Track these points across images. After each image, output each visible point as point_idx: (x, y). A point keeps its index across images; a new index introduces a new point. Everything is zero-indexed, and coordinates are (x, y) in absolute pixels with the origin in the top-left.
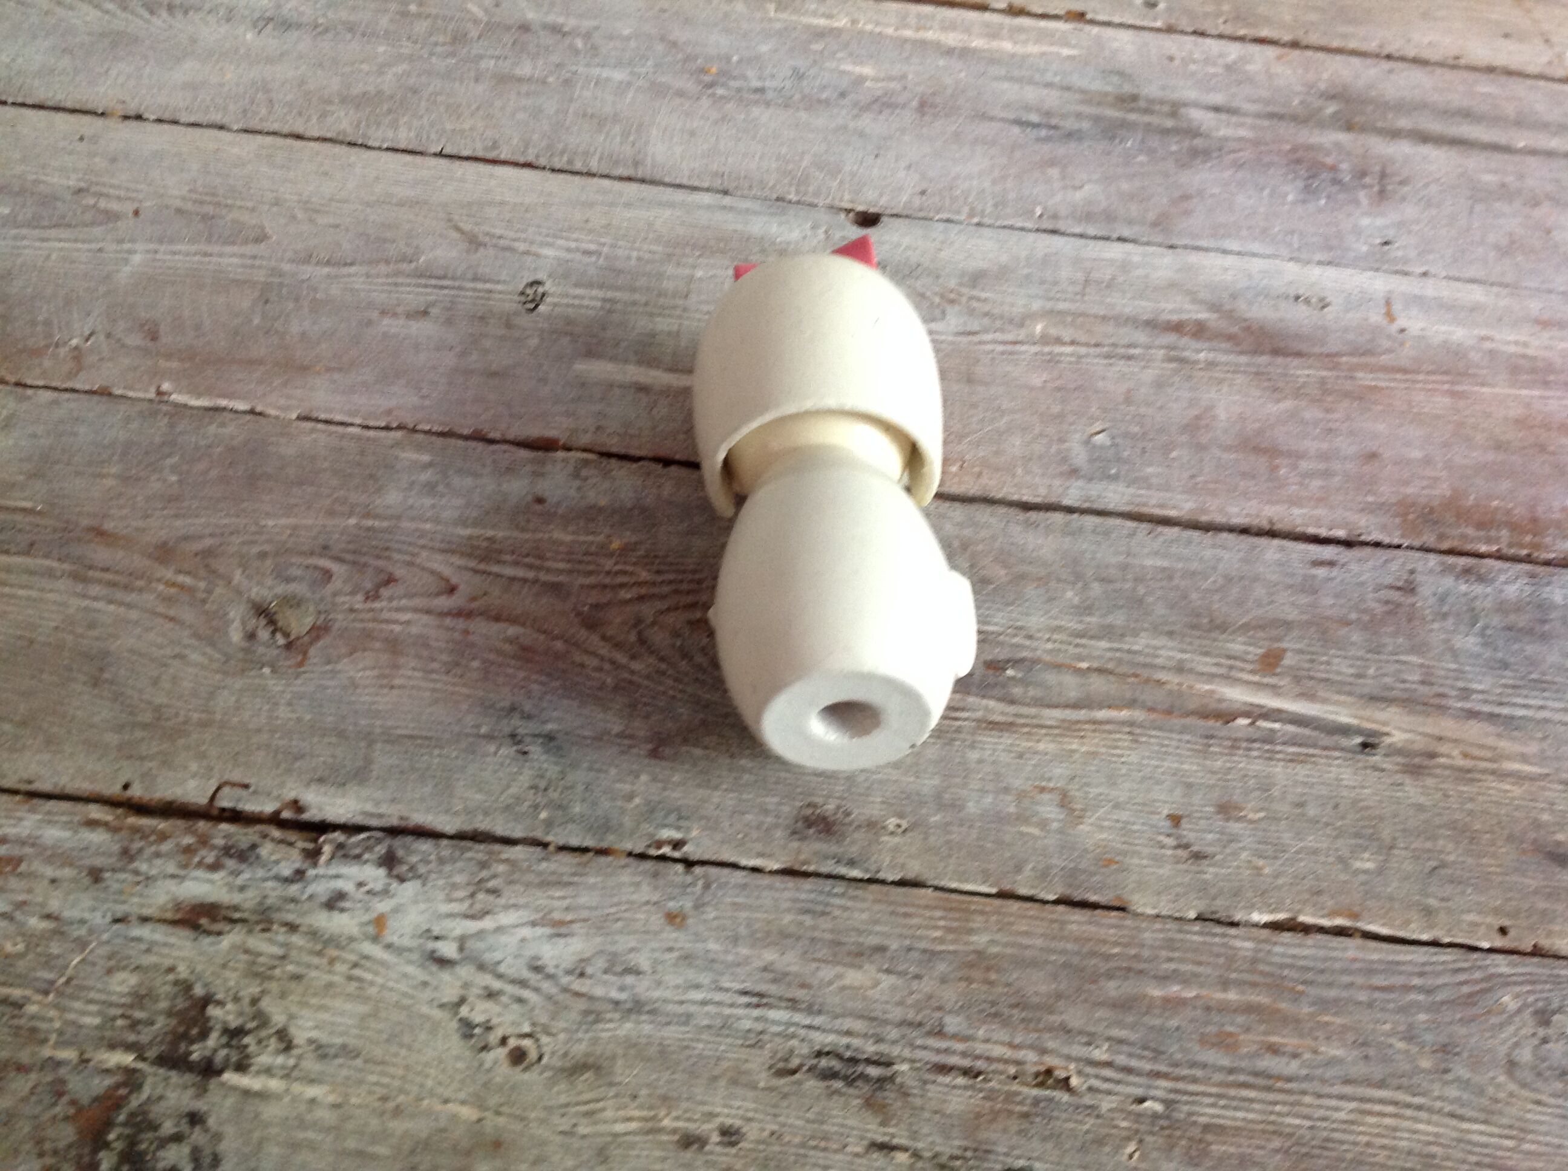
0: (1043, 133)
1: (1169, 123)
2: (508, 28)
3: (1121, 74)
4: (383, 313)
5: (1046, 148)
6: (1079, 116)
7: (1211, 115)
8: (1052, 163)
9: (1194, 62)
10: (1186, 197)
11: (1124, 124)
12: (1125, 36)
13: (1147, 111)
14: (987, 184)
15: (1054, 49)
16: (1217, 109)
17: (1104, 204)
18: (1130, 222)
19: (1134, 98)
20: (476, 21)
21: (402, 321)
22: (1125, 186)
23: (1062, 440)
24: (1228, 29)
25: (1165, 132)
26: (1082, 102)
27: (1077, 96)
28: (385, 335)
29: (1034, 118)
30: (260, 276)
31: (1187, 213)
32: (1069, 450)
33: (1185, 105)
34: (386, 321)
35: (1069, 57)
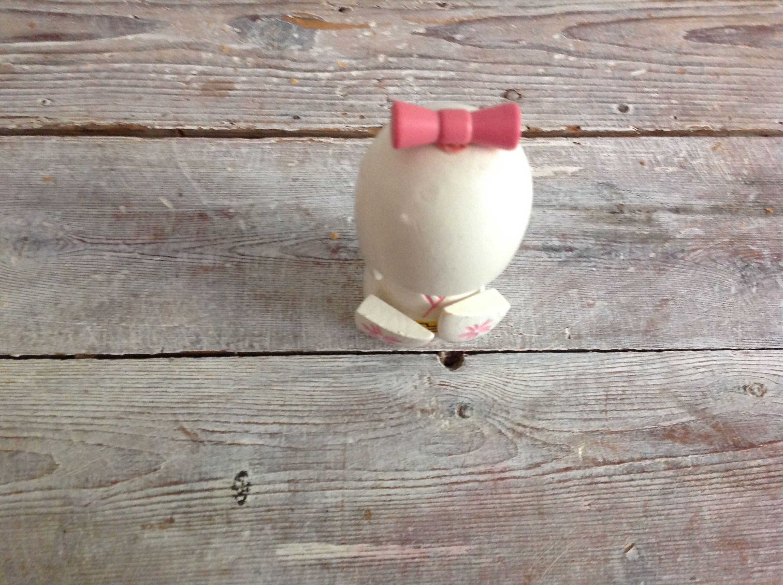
0: (564, 255)
1: (647, 230)
2: (191, 218)
3: (610, 186)
4: (144, 527)
5: (566, 269)
6: (585, 234)
7: (674, 216)
8: (571, 284)
9: (658, 163)
10: (665, 301)
11: (617, 238)
12: (608, 144)
13: (631, 221)
14: (530, 314)
15: (562, 168)
16: (677, 210)
17: (611, 318)
18: (630, 333)
19: (621, 209)
20: (168, 214)
21: (156, 533)
22: (623, 299)
23: (607, 560)
24: (676, 126)
25: (645, 240)
26: (587, 220)
27: (583, 214)
28: (148, 548)
29: (556, 242)
30: (56, 507)
31: (666, 317)
32: (612, 568)
33: (656, 210)
34: (147, 534)
35: (574, 175)
